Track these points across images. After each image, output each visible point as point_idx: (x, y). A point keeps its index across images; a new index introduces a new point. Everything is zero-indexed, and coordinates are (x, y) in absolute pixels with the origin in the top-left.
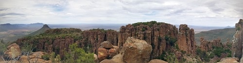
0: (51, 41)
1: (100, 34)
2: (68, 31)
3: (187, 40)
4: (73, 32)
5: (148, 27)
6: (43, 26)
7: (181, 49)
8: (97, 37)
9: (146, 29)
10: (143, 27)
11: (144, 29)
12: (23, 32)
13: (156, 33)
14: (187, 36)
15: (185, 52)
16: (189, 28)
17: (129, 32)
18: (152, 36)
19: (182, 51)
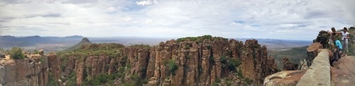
0: (82, 58)
1: (140, 52)
2: (107, 47)
3: (255, 63)
4: (113, 48)
5: (194, 44)
6: (81, 40)
7: (247, 76)
8: (137, 54)
9: (191, 46)
10: (188, 44)
11: (188, 46)
12: (57, 48)
13: (205, 52)
14: (254, 57)
15: (252, 81)
16: (259, 45)
17: (168, 50)
18: (199, 56)
19: (247, 80)
